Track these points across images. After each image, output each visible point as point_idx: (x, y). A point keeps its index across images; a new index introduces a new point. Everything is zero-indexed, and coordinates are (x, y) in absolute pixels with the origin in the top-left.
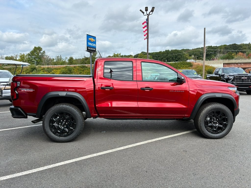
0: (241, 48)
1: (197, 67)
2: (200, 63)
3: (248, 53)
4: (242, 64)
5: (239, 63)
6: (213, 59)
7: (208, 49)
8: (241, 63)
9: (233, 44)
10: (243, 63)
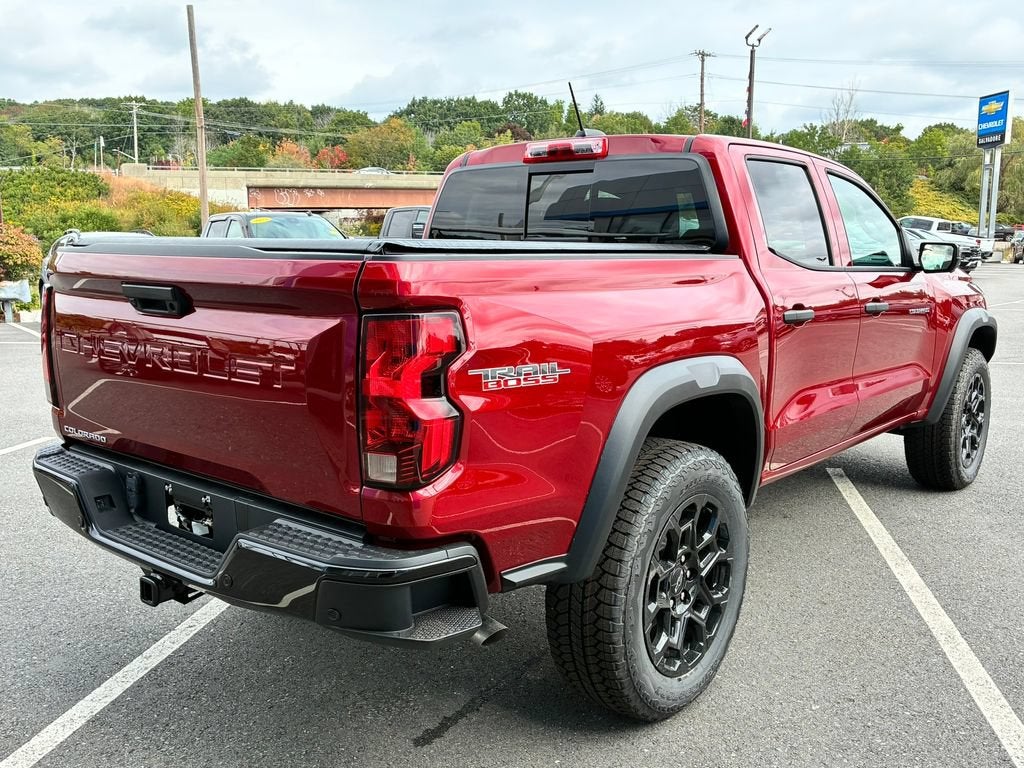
0: (273, 123)
1: (136, 199)
2: (143, 180)
3: (316, 147)
4: (321, 193)
5: (310, 188)
6: (160, 163)
7: (145, 113)
8: (315, 188)
9: (237, 98)
10: (321, 188)
